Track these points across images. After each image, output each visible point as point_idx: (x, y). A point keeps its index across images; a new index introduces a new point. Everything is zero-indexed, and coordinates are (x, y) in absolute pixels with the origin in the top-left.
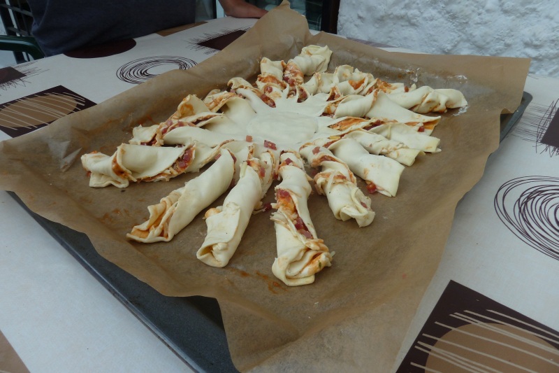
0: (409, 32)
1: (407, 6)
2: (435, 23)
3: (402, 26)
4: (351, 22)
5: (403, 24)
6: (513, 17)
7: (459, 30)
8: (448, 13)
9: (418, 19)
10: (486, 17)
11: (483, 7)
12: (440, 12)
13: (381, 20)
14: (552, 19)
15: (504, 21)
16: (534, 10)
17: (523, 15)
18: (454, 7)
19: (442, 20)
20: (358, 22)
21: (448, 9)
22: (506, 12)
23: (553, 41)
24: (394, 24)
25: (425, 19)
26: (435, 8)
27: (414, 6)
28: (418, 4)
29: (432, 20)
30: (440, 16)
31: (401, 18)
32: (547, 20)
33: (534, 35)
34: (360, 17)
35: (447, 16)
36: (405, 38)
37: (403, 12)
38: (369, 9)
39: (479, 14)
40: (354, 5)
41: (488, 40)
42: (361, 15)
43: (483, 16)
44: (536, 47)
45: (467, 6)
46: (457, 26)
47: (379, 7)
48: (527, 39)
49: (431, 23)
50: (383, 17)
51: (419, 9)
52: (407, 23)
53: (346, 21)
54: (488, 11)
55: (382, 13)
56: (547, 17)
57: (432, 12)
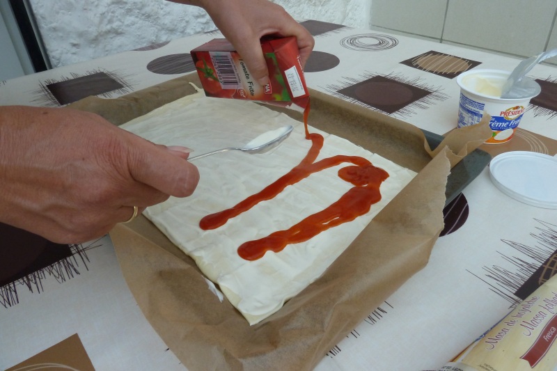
0: (119, 40)
1: (110, 22)
2: (138, 25)
4: (67, 53)
5: (111, 36)
7: (155, 25)
9: (122, 28)
11: (162, 3)
12: (137, 17)
13: (96, 40)
18: (147, 10)
19: (141, 22)
20: (74, 50)
21: (143, 12)
25: (128, 26)
26: (131, 16)
27: (115, 19)
31: (109, 32)
34: (74, 45)
35: (143, 17)
37: (109, 27)
38: (81, 35)
41: (175, 23)
45: (153, 6)
46: (152, 22)
47: (90, 29)
49: (134, 27)
50: (96, 37)
52: (114, 35)
53: (61, 54)
55: (95, 34)
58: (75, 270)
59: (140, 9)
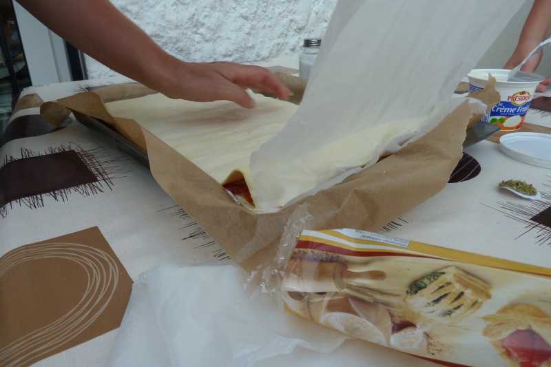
6: (211, 43)
14: (230, 39)
23: (236, 50)
44: (230, 56)
45: (186, 42)
58: (99, 190)
59: (174, 43)
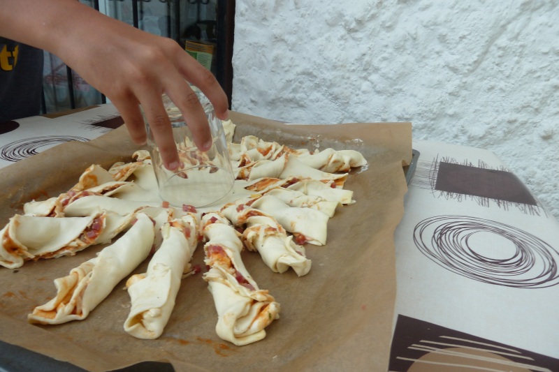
0: (298, 113)
1: (294, 91)
2: (320, 104)
3: (292, 108)
4: (245, 106)
5: (292, 106)
6: (385, 96)
7: (342, 109)
8: (331, 95)
9: (305, 101)
10: (363, 97)
11: (359, 89)
12: (323, 95)
13: (272, 103)
14: (416, 96)
15: (377, 101)
16: (400, 90)
17: (393, 94)
18: (335, 90)
19: (326, 101)
20: (251, 105)
21: (331, 91)
22: (378, 92)
23: (420, 114)
24: (285, 106)
25: (311, 101)
26: (318, 92)
27: (301, 90)
28: (304, 88)
29: (317, 102)
30: (324, 98)
31: (290, 101)
32: (412, 98)
33: (404, 110)
34: (252, 101)
35: (330, 97)
36: (296, 118)
37: (291, 96)
38: (261, 94)
39: (357, 95)
40: (246, 90)
41: (367, 117)
42: (253, 99)
43: (360, 97)
45: (346, 88)
47: (270, 91)
48: (399, 114)
49: (317, 104)
50: (274, 100)
51: (305, 93)
52: (296, 106)
53: (240, 105)
54: (364, 92)
55: (272, 97)
56: (411, 95)
57: (316, 95)
